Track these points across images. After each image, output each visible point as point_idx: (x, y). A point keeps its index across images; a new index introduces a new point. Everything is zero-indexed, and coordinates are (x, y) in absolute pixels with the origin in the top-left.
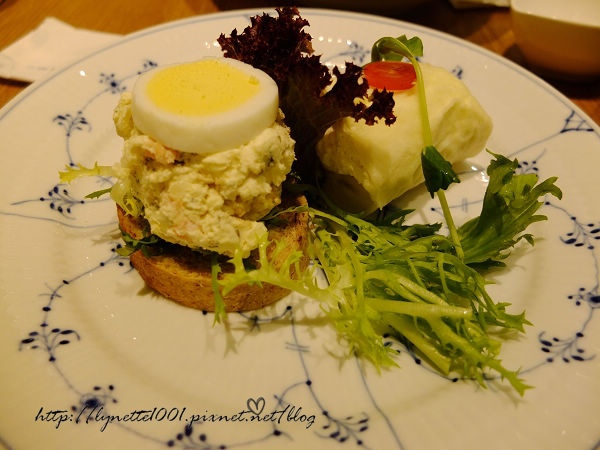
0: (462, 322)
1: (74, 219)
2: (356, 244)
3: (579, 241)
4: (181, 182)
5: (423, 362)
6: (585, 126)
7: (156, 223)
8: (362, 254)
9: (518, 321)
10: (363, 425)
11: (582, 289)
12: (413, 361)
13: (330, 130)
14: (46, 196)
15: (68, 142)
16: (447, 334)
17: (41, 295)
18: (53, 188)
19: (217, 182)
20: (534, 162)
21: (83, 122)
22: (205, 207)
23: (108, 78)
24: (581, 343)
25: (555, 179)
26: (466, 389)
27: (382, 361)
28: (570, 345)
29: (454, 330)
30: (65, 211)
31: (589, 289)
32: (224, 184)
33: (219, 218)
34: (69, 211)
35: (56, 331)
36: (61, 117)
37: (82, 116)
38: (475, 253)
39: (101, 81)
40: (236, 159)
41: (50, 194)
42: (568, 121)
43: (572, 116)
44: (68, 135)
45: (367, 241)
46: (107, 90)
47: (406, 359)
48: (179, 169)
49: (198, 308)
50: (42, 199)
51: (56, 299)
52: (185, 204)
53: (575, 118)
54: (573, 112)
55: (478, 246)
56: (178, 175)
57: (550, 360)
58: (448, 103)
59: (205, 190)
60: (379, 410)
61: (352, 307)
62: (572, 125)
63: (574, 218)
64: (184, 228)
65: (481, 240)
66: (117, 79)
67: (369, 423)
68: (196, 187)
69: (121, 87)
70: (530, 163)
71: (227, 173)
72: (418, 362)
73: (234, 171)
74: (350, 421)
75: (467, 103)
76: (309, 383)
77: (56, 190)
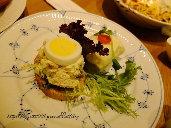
0: (123, 101)
1: (20, 75)
2: (97, 82)
3: (144, 78)
4: (60, 72)
5: (113, 109)
6: (144, 49)
7: (51, 81)
8: (98, 84)
9: (134, 99)
10: (104, 126)
11: (145, 90)
12: (111, 109)
13: (90, 54)
14: (12, 69)
15: (14, 51)
16: (120, 104)
17: (18, 100)
18: (13, 67)
19: (69, 72)
20: (133, 57)
21: (18, 45)
22: (65, 78)
23: (22, 31)
24: (146, 103)
25: (141, 66)
26: (124, 115)
27: (105, 110)
28: (144, 104)
29: (121, 103)
30: (17, 73)
31: (147, 90)
32: (71, 73)
33: (69, 81)
34: (18, 73)
35: (25, 110)
36: (11, 44)
37: (17, 43)
38: (123, 82)
39: (21, 32)
40: (74, 66)
41: (13, 69)
42: (141, 47)
43: (141, 46)
44: (14, 49)
45: (100, 81)
46: (23, 34)
47: (110, 109)
48: (59, 69)
49: (60, 100)
50: (11, 71)
51: (23, 101)
52: (61, 78)
53: (142, 47)
54: (142, 45)
55: (123, 81)
56: (59, 70)
57: (140, 108)
58: (117, 46)
59: (66, 74)
60: (106, 122)
61: (98, 97)
62: (141, 48)
63: (142, 72)
64: (60, 83)
65: (124, 79)
66: (25, 31)
67: (105, 126)
68: (63, 73)
69: (26, 33)
70: (132, 58)
71: (71, 70)
72: (112, 109)
73: (73, 69)
74: (100, 126)
75: (121, 45)
76: (89, 117)
77: (14, 67)
